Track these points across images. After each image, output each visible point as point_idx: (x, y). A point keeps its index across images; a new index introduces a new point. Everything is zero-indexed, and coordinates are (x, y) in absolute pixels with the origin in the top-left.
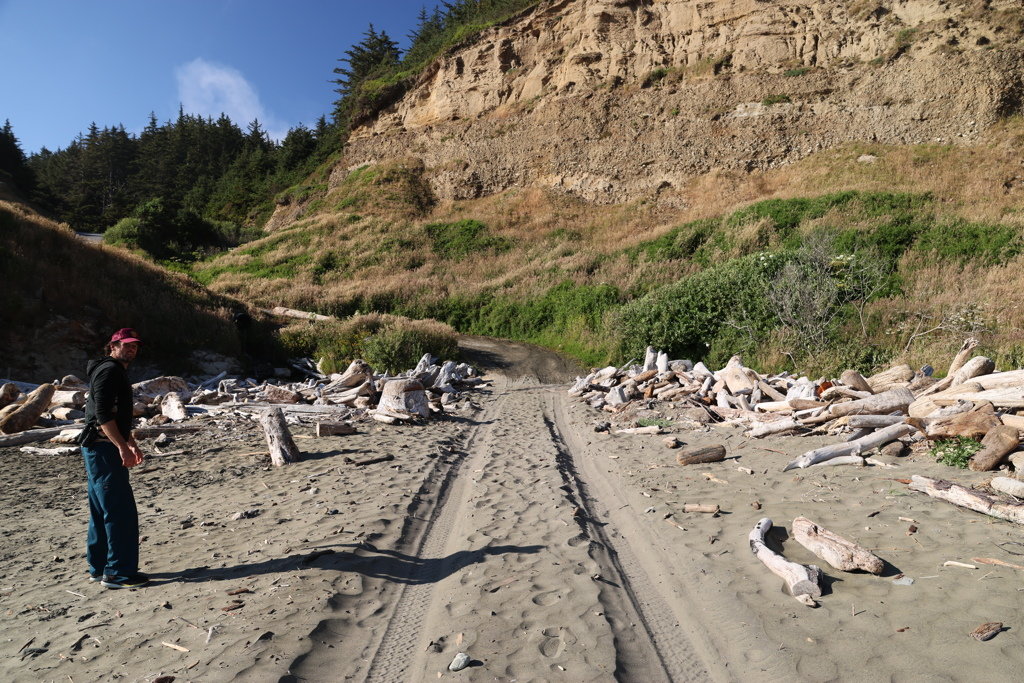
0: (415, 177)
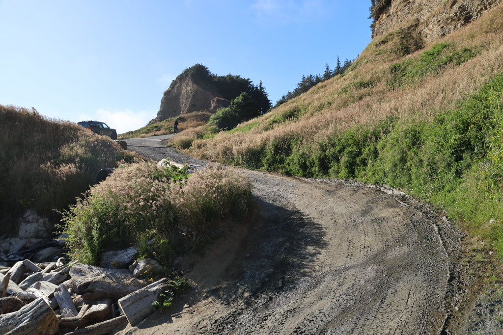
0: (409, 33)
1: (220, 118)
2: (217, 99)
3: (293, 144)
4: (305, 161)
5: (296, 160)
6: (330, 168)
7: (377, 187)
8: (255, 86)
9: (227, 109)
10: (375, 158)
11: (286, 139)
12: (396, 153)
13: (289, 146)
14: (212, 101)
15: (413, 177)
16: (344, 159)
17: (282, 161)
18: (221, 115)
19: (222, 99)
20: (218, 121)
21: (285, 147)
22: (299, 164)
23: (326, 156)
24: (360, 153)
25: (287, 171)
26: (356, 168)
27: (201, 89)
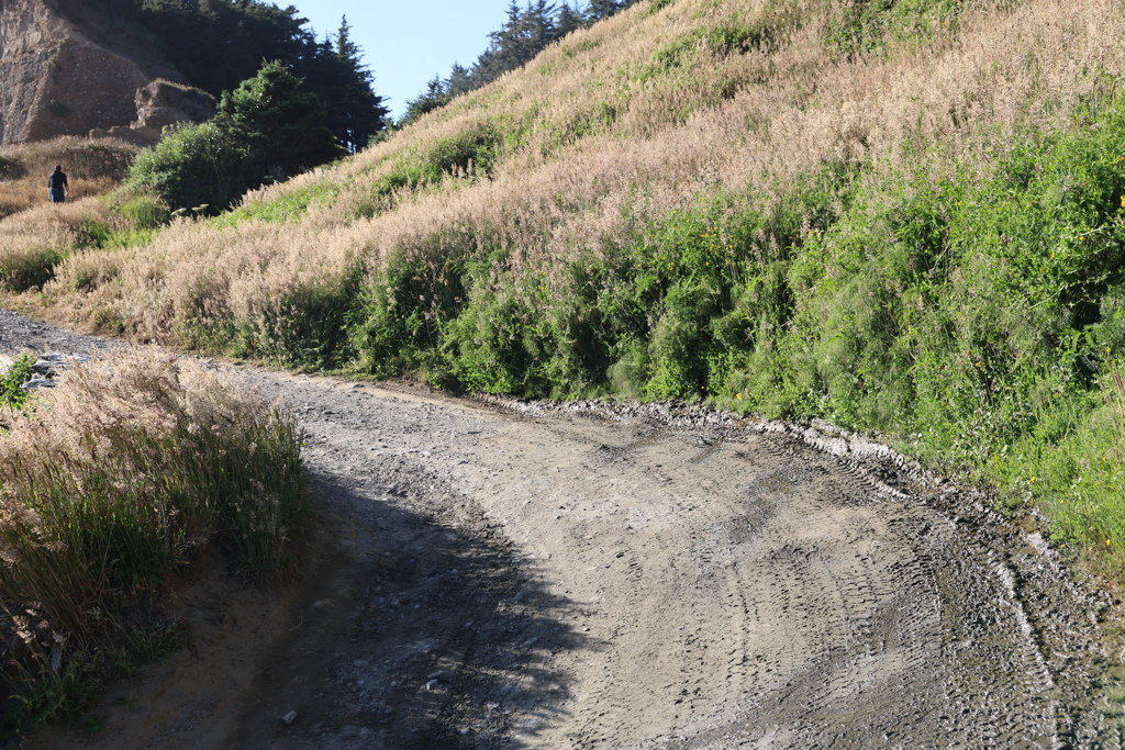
1: (174, 166)
2: (162, 87)
3: (472, 267)
4: (519, 336)
5: (483, 332)
6: (615, 360)
7: (788, 429)
8: (319, 40)
9: (207, 128)
10: (782, 320)
11: (445, 252)
12: (857, 301)
13: (454, 278)
14: (139, 95)
15: (922, 388)
16: (667, 325)
17: (428, 337)
18: (176, 152)
19: (183, 88)
20: (165, 176)
21: (441, 280)
22: (495, 346)
23: (597, 315)
24: (724, 303)
25: (450, 376)
26: (711, 360)
27: (87, 44)
